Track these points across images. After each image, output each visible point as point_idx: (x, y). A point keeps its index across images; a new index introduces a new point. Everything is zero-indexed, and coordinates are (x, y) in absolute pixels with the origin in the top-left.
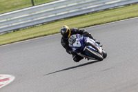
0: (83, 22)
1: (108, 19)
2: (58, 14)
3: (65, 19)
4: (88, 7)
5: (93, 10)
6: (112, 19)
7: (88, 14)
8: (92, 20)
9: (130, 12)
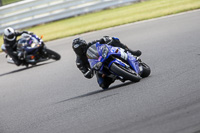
0: (71, 28)
1: (109, 23)
2: (36, 17)
3: (47, 23)
4: (80, 6)
5: (87, 10)
6: (114, 22)
7: (79, 15)
8: (85, 25)
9: (140, 13)
